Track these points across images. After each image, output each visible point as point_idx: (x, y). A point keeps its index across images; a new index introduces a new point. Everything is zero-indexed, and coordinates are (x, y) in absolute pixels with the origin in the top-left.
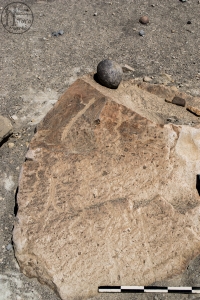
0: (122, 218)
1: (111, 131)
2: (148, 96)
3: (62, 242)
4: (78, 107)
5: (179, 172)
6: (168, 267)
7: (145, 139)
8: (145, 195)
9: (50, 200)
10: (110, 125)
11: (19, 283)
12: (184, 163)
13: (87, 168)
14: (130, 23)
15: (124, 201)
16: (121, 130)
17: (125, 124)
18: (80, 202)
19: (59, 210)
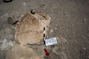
0: (31, 33)
1: (31, 20)
2: (39, 16)
3: (22, 37)
4: (26, 16)
5: (41, 27)
6: (38, 41)
7: (36, 21)
8: (35, 30)
9: (21, 30)
10: (31, 19)
11: (15, 43)
12: (42, 26)
13: (26, 26)
14: (42, 5)
15: (32, 31)
16: (32, 20)
17: (33, 19)
18: (25, 31)
19: (22, 32)
